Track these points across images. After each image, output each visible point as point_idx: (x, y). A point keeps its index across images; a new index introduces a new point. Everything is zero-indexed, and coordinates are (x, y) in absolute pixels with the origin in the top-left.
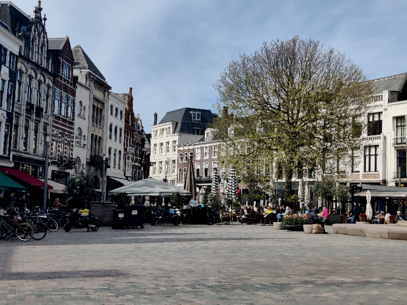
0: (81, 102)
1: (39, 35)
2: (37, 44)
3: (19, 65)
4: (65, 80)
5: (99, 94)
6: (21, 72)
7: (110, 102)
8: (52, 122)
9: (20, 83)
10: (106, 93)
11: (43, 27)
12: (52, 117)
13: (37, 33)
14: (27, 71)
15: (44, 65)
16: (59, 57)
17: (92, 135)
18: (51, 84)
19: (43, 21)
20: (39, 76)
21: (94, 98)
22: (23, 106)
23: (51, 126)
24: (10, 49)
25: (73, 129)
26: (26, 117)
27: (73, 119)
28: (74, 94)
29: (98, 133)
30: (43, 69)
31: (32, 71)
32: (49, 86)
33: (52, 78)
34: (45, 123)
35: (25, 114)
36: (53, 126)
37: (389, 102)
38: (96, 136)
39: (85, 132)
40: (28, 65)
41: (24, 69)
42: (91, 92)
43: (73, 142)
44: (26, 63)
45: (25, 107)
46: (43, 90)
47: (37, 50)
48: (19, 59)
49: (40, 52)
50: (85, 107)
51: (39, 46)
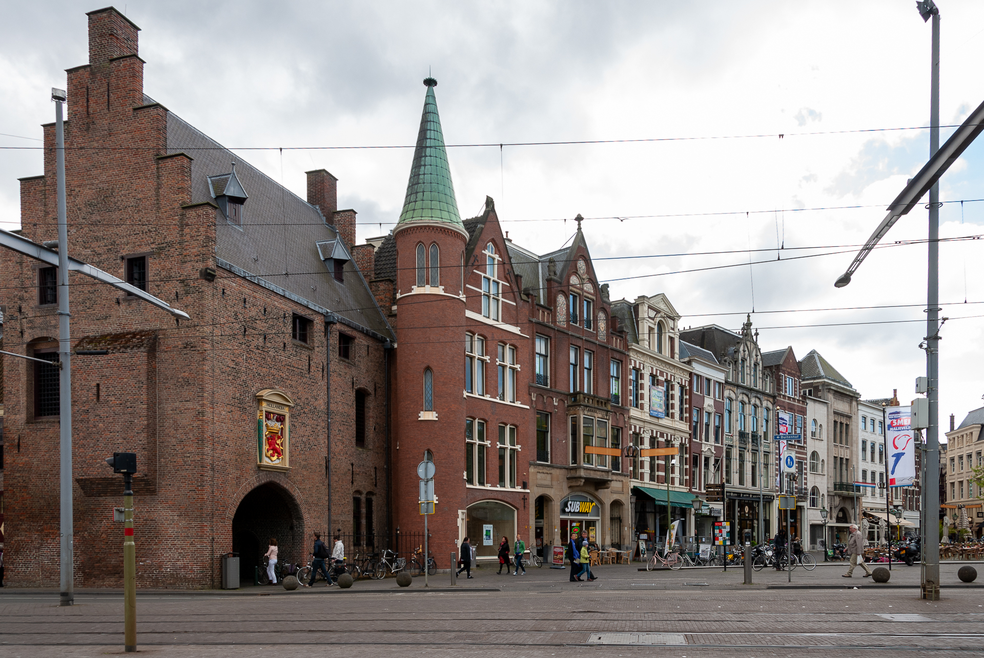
0: (815, 420)
1: (750, 355)
2: (748, 365)
3: (726, 393)
4: (789, 398)
5: (842, 406)
6: (730, 399)
7: (861, 413)
8: (774, 449)
9: (730, 412)
10: (854, 403)
11: (755, 344)
12: (774, 444)
13: (747, 353)
14: (737, 397)
15: (759, 387)
16: (780, 373)
17: (835, 457)
18: (770, 406)
19: (754, 337)
20: (753, 401)
21: (835, 413)
22: (734, 437)
25: (806, 454)
26: (740, 447)
27: (805, 443)
28: (803, 412)
29: (844, 453)
30: (758, 392)
31: (744, 396)
32: (768, 409)
34: (764, 452)
35: (738, 445)
38: (841, 459)
39: (823, 455)
40: (738, 390)
41: (733, 396)
42: (830, 406)
43: (806, 469)
44: (735, 389)
45: (738, 437)
46: (760, 415)
47: (749, 371)
48: (726, 387)
49: (753, 372)
50: (821, 426)
51: (750, 367)
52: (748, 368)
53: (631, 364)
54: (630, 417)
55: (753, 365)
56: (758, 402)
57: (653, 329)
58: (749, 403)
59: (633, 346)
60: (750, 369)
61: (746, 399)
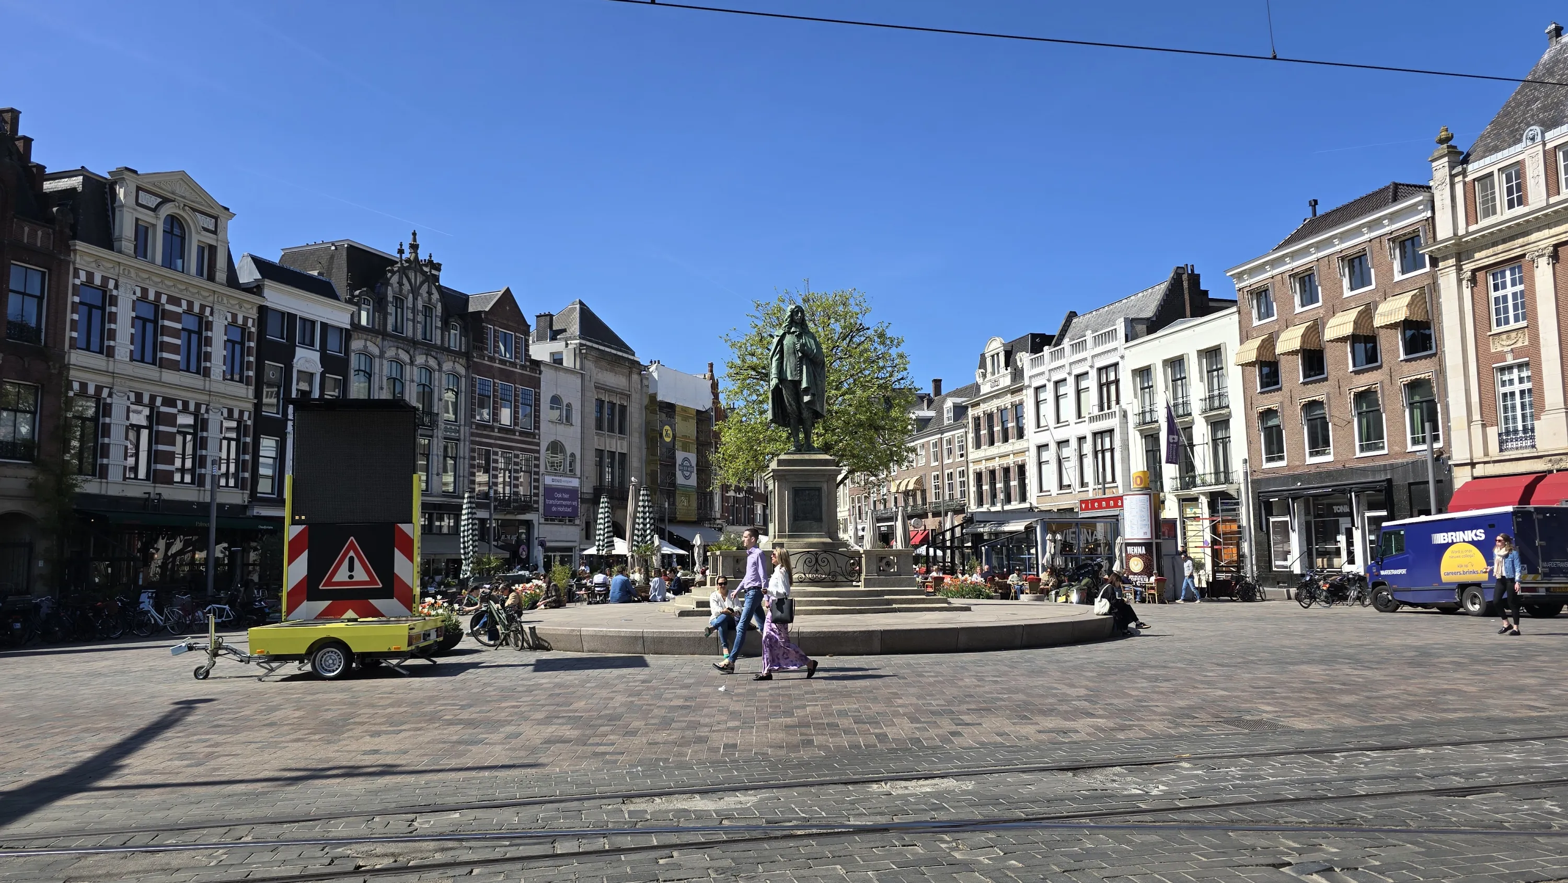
0: (556, 397)
2: (411, 306)
3: (357, 345)
5: (614, 379)
6: (370, 357)
8: (467, 435)
9: (368, 375)
10: (635, 377)
12: (467, 428)
13: (406, 287)
14: (383, 353)
15: (436, 341)
16: (484, 324)
18: (462, 371)
21: (596, 387)
23: (467, 443)
24: (320, 319)
25: (538, 444)
27: (537, 427)
28: (536, 384)
29: (616, 445)
30: (433, 347)
31: (401, 352)
32: (457, 377)
33: (463, 362)
36: (473, 442)
37: (1127, 341)
38: (614, 453)
39: (572, 445)
40: (386, 343)
43: (538, 466)
44: (378, 341)
46: (437, 383)
47: (410, 316)
48: (355, 335)
49: (420, 318)
50: (569, 405)
51: (414, 309)
52: (410, 311)
54: (66, 367)
55: (420, 307)
56: (432, 363)
57: (154, 226)
58: (412, 363)
59: (80, 246)
60: (413, 312)
61: (405, 357)
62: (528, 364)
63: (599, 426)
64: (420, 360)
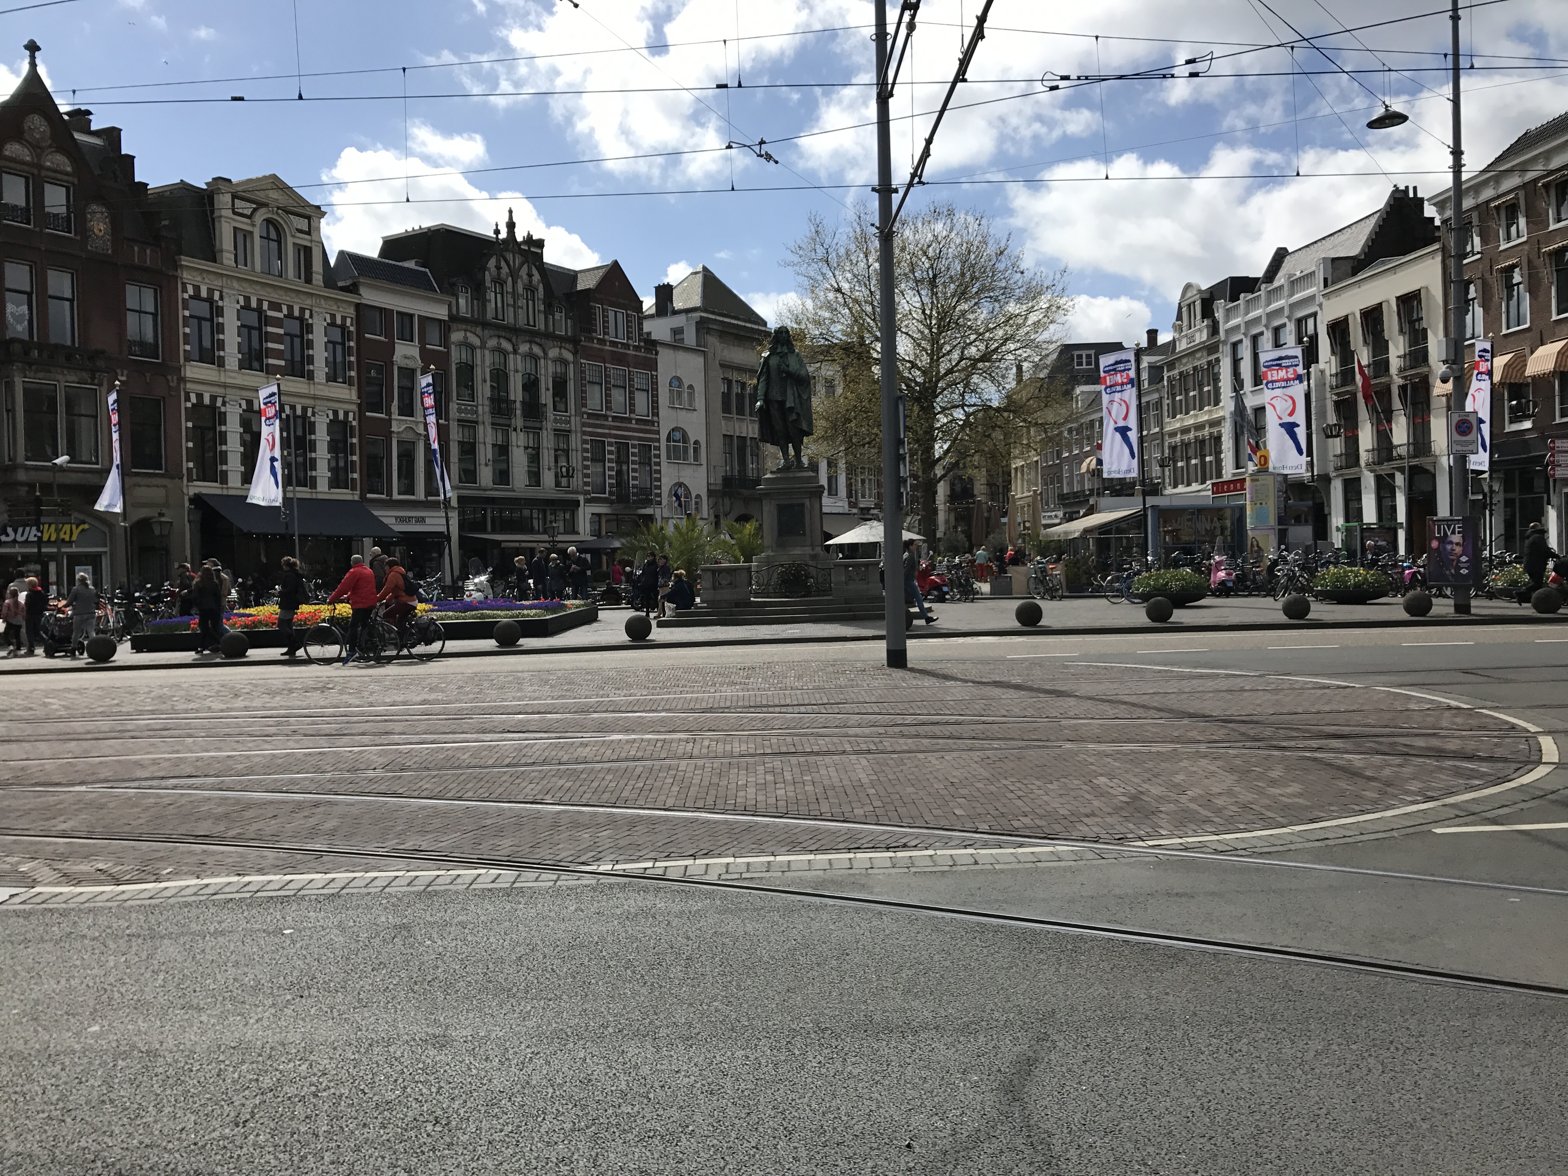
0: (676, 379)
1: (514, 274)
2: (510, 290)
3: (456, 336)
4: (614, 344)
5: (742, 355)
6: (468, 347)
8: (579, 426)
12: (578, 418)
13: (505, 271)
14: (485, 343)
15: (539, 326)
16: (591, 303)
17: (729, 438)
18: (569, 357)
21: (722, 366)
22: (480, 408)
23: (579, 434)
24: (417, 313)
25: (658, 433)
26: (493, 424)
27: (656, 413)
28: (652, 365)
30: (537, 334)
31: (502, 341)
32: (561, 362)
33: (570, 346)
34: (557, 430)
35: (488, 419)
36: (584, 433)
37: (1326, 285)
38: (745, 438)
39: (696, 434)
40: (486, 332)
41: (476, 341)
42: (710, 355)
43: (658, 456)
44: (479, 330)
45: (487, 409)
46: (543, 371)
47: (511, 301)
48: (454, 326)
49: (522, 302)
50: (691, 387)
51: (514, 293)
52: (509, 296)
53: (185, 290)
54: (183, 380)
55: (520, 290)
56: (537, 350)
57: (251, 233)
58: (515, 352)
59: (185, 261)
60: (513, 297)
61: (507, 346)
62: (642, 344)
63: (726, 408)
64: (524, 348)
